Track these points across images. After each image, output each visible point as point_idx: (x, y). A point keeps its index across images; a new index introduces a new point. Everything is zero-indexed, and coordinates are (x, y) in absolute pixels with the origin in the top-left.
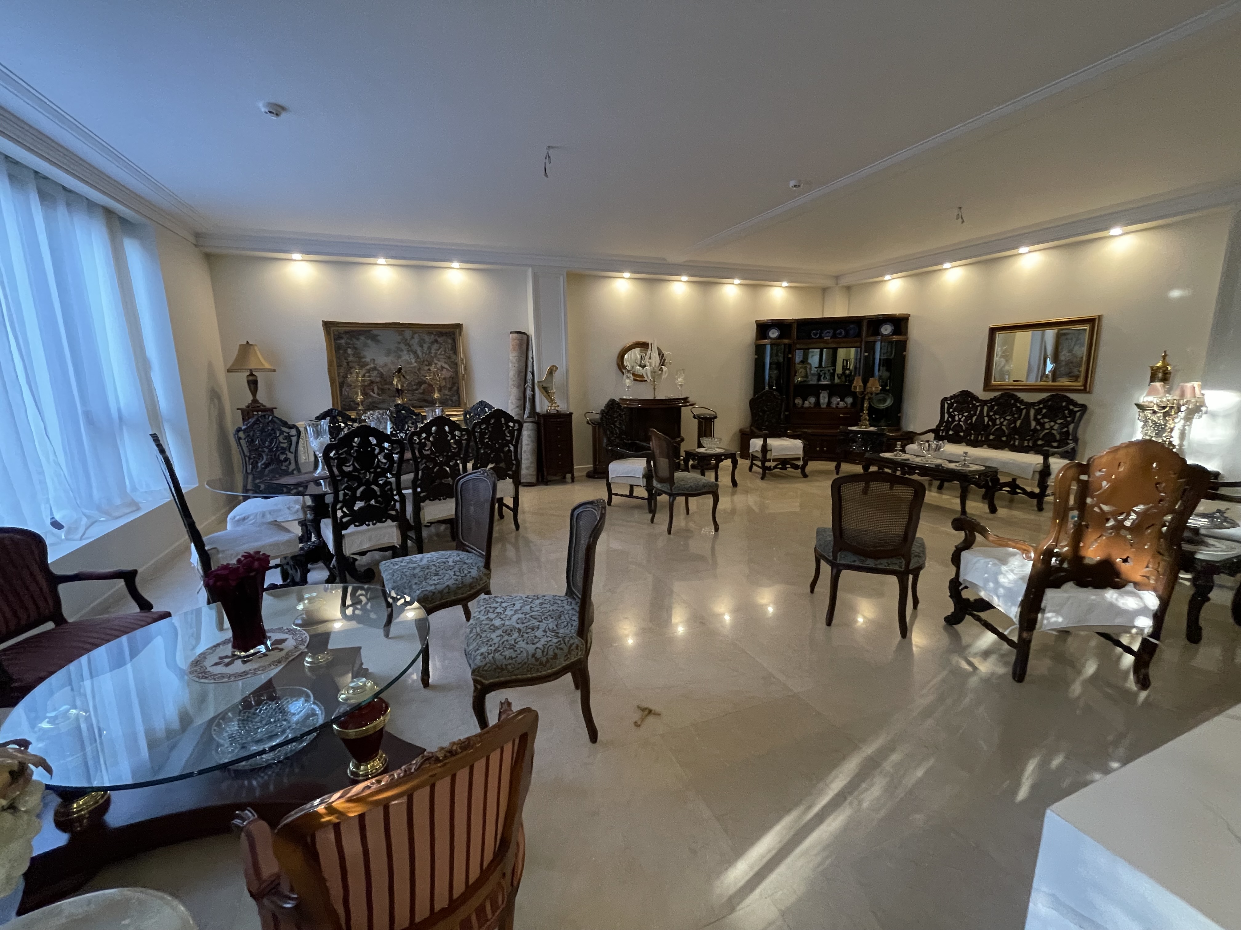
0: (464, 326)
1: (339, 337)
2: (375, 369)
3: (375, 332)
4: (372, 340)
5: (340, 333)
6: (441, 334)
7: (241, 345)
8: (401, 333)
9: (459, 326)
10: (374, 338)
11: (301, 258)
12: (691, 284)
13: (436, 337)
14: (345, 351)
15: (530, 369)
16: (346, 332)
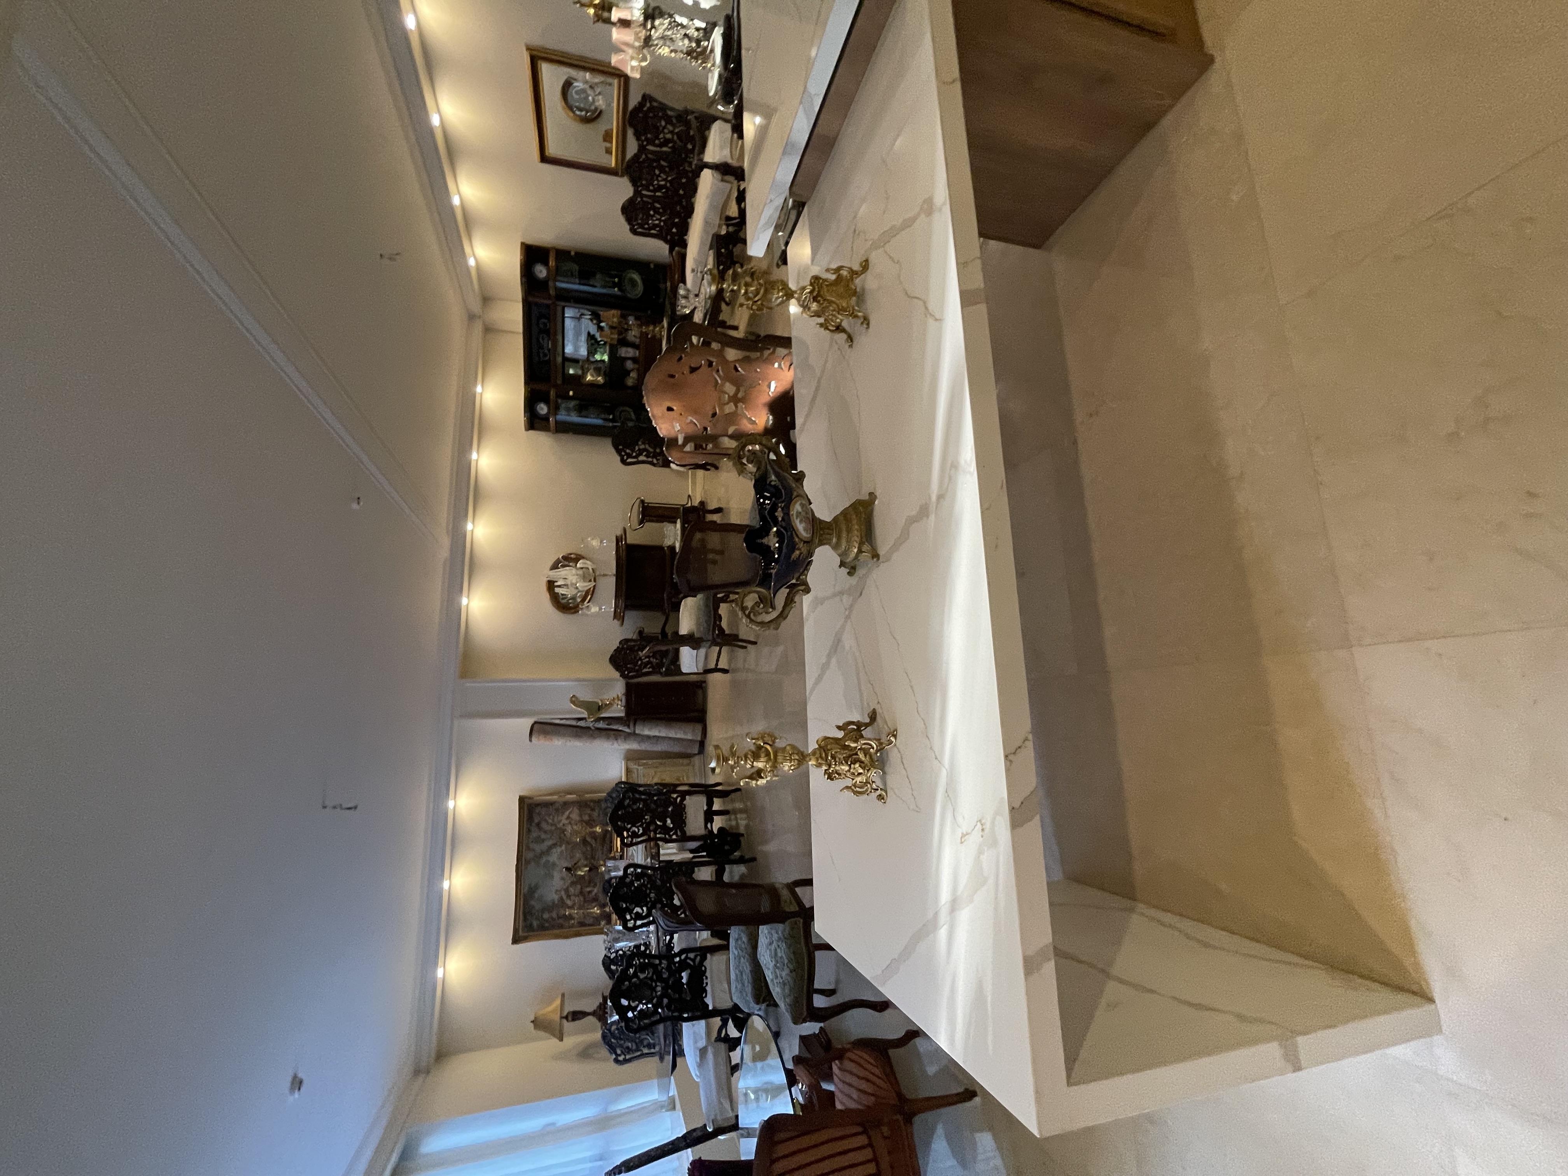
0: (522, 794)
1: (529, 928)
2: (567, 890)
3: (525, 890)
4: (534, 892)
5: (526, 926)
6: (530, 819)
7: (535, 1028)
8: (528, 862)
9: (522, 800)
10: (532, 890)
11: (442, 968)
12: (477, 517)
13: (533, 824)
14: (547, 921)
15: (574, 723)
16: (525, 919)
